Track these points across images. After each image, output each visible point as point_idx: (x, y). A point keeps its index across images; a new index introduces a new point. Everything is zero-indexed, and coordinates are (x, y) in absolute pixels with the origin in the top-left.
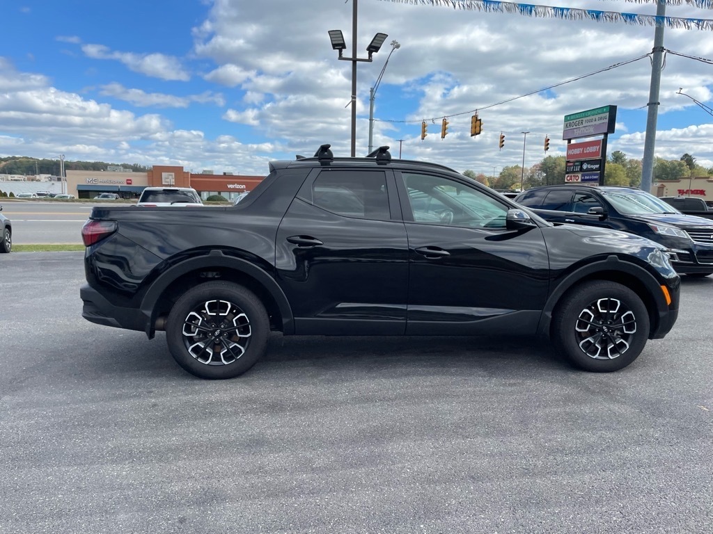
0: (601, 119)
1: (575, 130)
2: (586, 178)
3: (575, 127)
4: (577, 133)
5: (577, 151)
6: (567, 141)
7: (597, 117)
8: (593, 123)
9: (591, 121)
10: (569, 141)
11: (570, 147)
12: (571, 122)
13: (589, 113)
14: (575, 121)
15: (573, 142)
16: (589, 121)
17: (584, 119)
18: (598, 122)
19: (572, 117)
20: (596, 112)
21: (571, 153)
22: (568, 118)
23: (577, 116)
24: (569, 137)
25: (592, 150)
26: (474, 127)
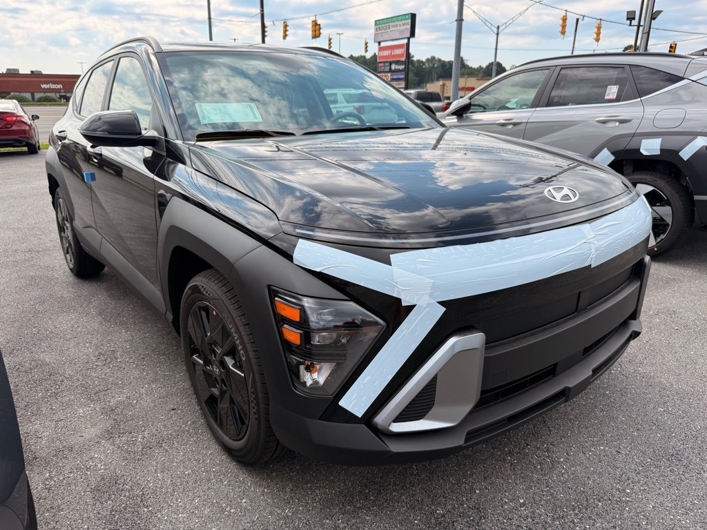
0: (404, 24)
1: (384, 34)
2: (395, 77)
3: (383, 31)
4: (385, 37)
5: (386, 53)
8: (399, 28)
9: (397, 26)
10: (379, 43)
11: (381, 49)
12: (380, 26)
13: (395, 19)
14: (383, 26)
15: (382, 44)
16: (393, 26)
18: (402, 28)
21: (381, 54)
22: (378, 22)
23: (385, 21)
24: (379, 40)
25: (398, 52)
26: (314, 31)
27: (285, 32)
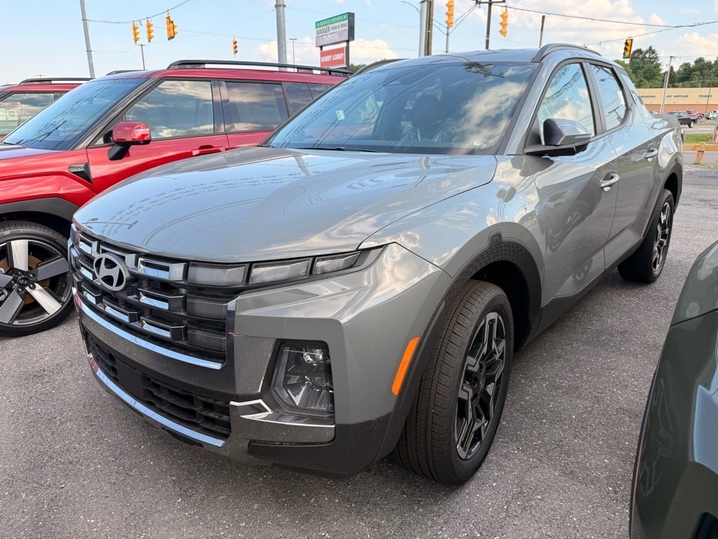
0: (342, 26)
1: (324, 37)
3: (324, 34)
5: (328, 58)
7: (340, 24)
8: (338, 30)
9: (335, 28)
10: (321, 47)
11: (323, 54)
12: (321, 28)
13: (333, 20)
14: (323, 28)
16: (333, 28)
17: (331, 26)
18: (340, 29)
19: (321, 24)
20: (336, 19)
21: (323, 60)
22: (318, 24)
23: (325, 23)
24: (321, 45)
25: (339, 57)
26: (169, 30)
27: (149, 32)
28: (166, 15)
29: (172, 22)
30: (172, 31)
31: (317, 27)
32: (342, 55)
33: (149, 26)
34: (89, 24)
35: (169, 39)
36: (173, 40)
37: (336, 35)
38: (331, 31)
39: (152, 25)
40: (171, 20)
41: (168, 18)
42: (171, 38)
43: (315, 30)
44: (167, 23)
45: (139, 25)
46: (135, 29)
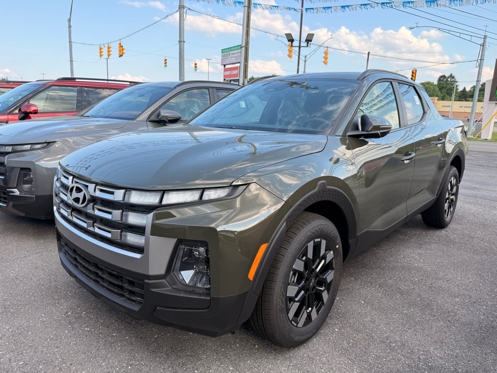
0: (238, 52)
1: (227, 59)
4: (227, 62)
5: (228, 73)
6: (223, 66)
7: (236, 51)
8: (235, 55)
9: (234, 54)
10: (225, 66)
11: (226, 70)
13: (233, 49)
15: (227, 67)
16: (232, 54)
17: (231, 52)
18: (237, 55)
19: (225, 51)
20: (235, 48)
21: (225, 73)
22: (223, 51)
23: (227, 50)
24: (224, 64)
25: (235, 72)
26: (120, 51)
27: (109, 52)
28: (119, 42)
29: (122, 47)
30: (121, 52)
31: (222, 53)
32: (237, 71)
33: (109, 48)
34: (73, 45)
35: (120, 57)
36: (121, 57)
37: (234, 59)
38: (231, 56)
39: (111, 47)
40: (122, 45)
41: (120, 44)
42: (121, 56)
43: (221, 54)
44: (119, 47)
45: (103, 47)
46: (101, 49)
